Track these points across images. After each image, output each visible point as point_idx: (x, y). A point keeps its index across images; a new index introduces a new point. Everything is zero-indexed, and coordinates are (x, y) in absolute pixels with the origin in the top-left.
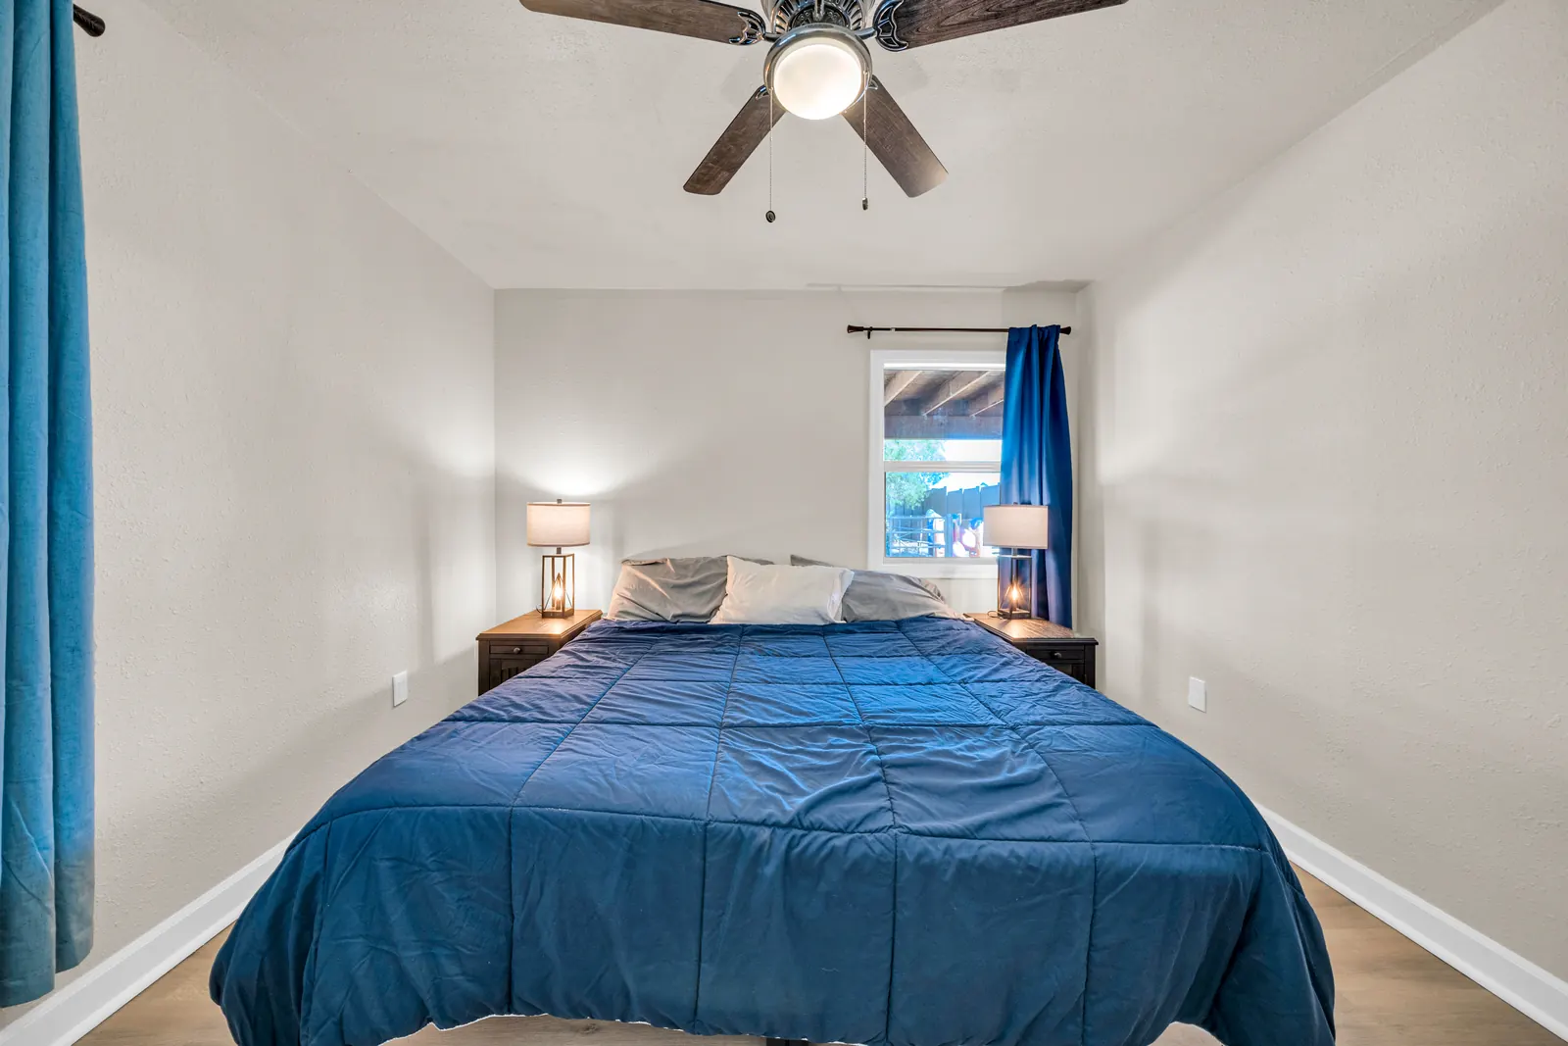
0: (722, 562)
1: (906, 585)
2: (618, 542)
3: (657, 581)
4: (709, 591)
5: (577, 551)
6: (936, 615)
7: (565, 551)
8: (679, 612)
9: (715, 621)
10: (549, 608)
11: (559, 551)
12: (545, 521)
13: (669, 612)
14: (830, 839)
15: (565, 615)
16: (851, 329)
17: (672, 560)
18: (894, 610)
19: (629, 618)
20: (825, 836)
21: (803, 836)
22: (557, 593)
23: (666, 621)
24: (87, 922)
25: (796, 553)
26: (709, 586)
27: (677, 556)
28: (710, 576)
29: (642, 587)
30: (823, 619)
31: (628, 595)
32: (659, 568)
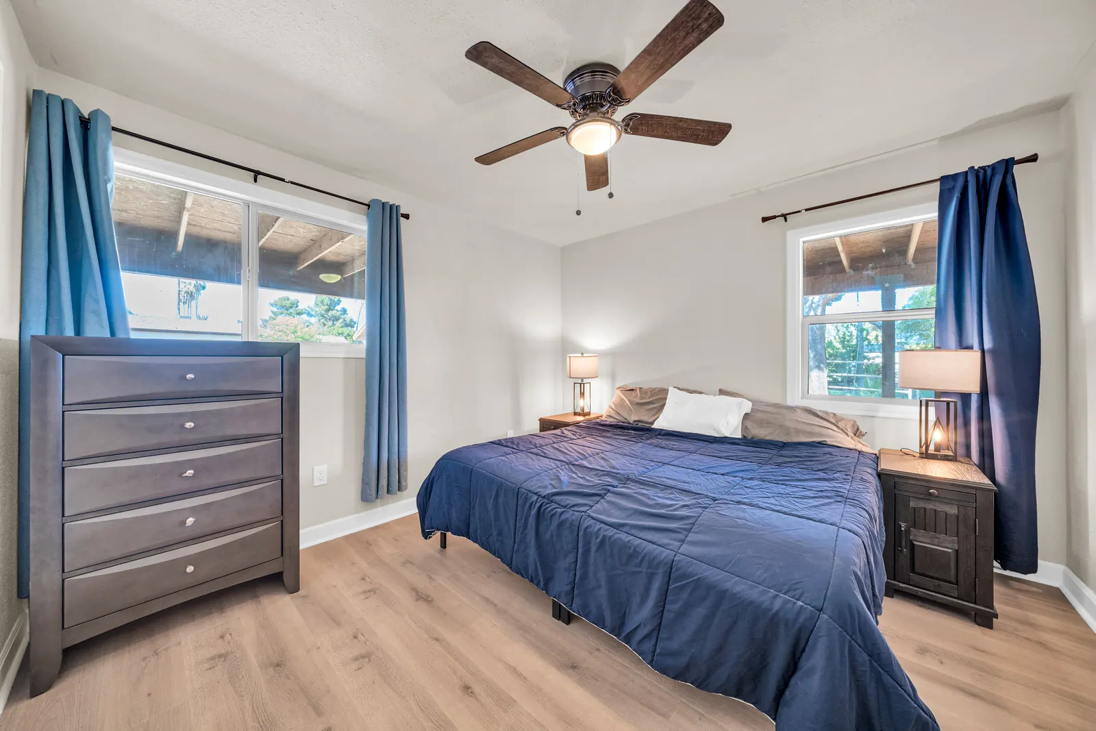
0: (665, 391)
1: (811, 417)
2: (613, 377)
3: (629, 400)
4: (655, 408)
5: (593, 381)
6: (828, 443)
7: (585, 381)
8: (637, 419)
9: (655, 426)
10: (578, 410)
11: (582, 381)
12: (579, 365)
13: (632, 418)
14: (556, 508)
15: (584, 415)
16: (765, 219)
17: (640, 388)
18: (788, 434)
19: (611, 420)
20: (557, 506)
21: (547, 504)
22: (581, 403)
23: (630, 423)
24: (406, 481)
25: (723, 388)
26: (655, 405)
27: (645, 387)
28: (657, 399)
29: (621, 404)
30: (717, 432)
31: (613, 407)
32: (633, 393)
